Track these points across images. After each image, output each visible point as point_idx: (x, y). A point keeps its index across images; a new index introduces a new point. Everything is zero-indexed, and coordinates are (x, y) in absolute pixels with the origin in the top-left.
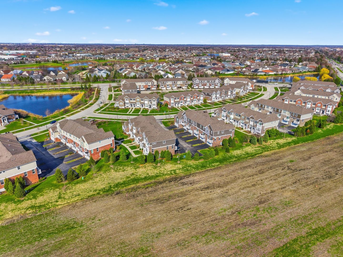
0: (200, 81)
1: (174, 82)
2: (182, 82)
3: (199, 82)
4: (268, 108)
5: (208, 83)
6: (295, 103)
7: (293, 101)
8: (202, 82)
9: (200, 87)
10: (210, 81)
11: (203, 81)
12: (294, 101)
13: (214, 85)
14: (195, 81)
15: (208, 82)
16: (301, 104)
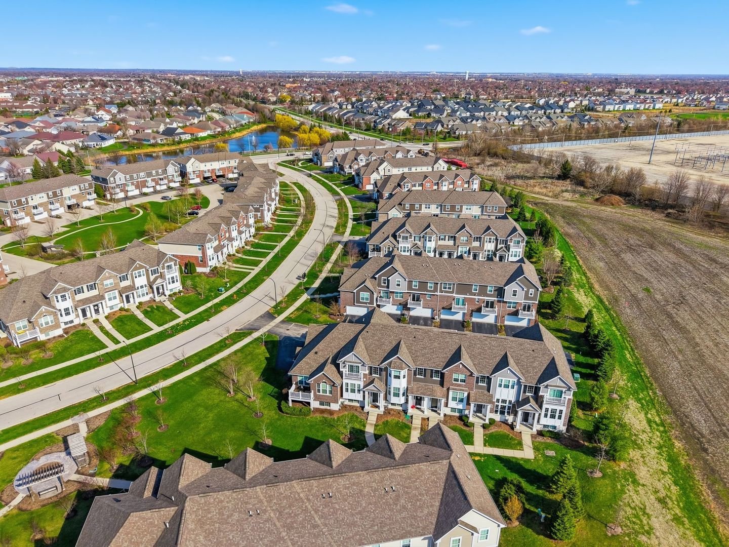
0: (128, 177)
1: (55, 194)
2: (76, 187)
3: (126, 181)
4: (429, 208)
5: (149, 179)
6: (420, 188)
7: (417, 185)
8: (132, 178)
9: (130, 194)
10: (154, 172)
11: (135, 175)
12: (419, 185)
13: (166, 181)
14: (112, 179)
15: (149, 175)
16: (431, 187)
